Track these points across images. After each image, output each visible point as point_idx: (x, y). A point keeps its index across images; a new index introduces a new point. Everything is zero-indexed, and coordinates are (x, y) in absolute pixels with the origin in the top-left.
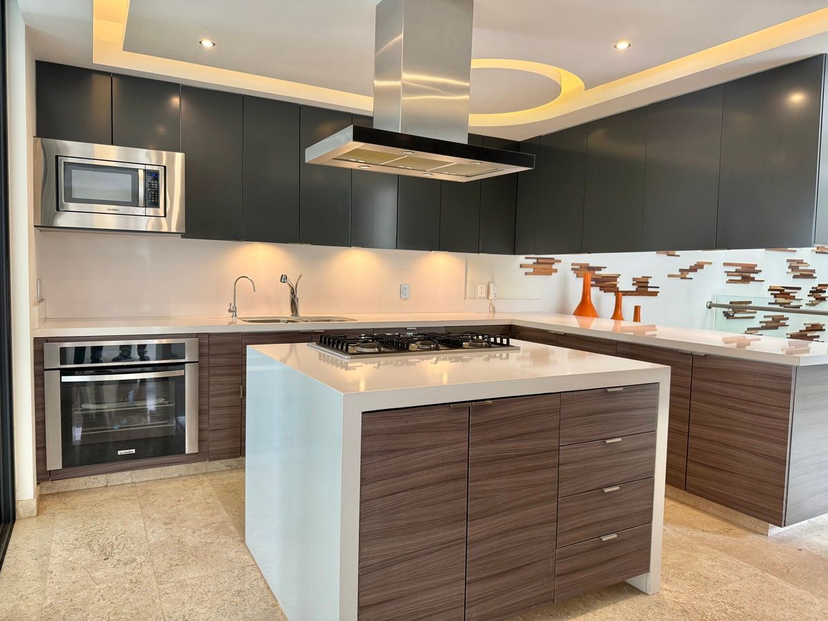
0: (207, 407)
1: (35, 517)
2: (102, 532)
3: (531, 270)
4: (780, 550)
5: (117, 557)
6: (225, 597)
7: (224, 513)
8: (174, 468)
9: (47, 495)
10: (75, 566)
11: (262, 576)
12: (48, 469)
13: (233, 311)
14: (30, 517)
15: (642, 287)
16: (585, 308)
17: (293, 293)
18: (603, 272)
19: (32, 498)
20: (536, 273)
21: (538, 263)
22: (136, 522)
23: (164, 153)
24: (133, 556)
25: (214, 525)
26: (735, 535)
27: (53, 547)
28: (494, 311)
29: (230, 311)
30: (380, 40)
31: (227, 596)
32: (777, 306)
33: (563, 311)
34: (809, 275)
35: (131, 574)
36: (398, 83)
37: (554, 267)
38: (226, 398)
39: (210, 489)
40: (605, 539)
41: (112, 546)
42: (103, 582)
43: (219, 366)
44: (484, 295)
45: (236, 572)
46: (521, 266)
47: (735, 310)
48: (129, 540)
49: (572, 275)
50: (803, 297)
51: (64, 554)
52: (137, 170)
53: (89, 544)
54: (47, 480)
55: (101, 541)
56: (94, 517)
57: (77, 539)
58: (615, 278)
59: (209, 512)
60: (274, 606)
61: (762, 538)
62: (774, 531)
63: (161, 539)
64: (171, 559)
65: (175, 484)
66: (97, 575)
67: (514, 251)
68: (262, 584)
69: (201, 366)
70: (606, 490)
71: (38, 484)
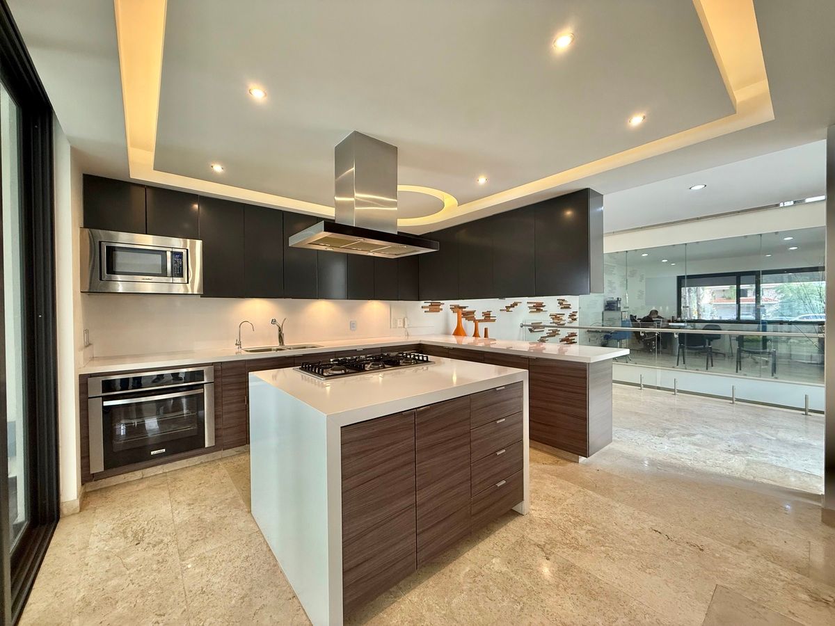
0: (221, 413)
1: (78, 513)
2: (135, 520)
3: (428, 310)
4: (587, 472)
5: (147, 540)
6: (236, 564)
7: (235, 490)
8: (196, 458)
9: (91, 492)
10: (110, 554)
11: (265, 540)
12: (92, 472)
13: (239, 344)
14: (73, 514)
15: (487, 317)
16: (459, 332)
17: (280, 330)
18: (467, 310)
19: (76, 498)
20: (430, 311)
21: (431, 305)
22: (165, 506)
23: (188, 240)
24: (161, 537)
25: (227, 501)
26: (561, 464)
27: (92, 539)
28: (408, 335)
29: (236, 344)
30: (338, 171)
31: (238, 563)
32: (554, 325)
33: (447, 333)
34: (568, 307)
35: (159, 554)
36: (352, 199)
37: (441, 307)
38: (234, 406)
39: (224, 471)
40: (499, 485)
41: (144, 531)
42: (133, 566)
43: (231, 384)
44: (402, 325)
45: (244, 539)
46: (422, 307)
47: (534, 328)
48: (158, 523)
49: (451, 312)
50: (566, 318)
51: (101, 545)
52: (166, 252)
53: (124, 532)
54: (91, 481)
55: (134, 527)
56: (130, 507)
57: (113, 529)
58: (473, 312)
59: (224, 490)
60: (275, 565)
61: (576, 465)
62: (582, 459)
63: (185, 519)
64: (192, 536)
65: (197, 470)
66: (129, 560)
67: (419, 300)
68: (265, 548)
69: (215, 385)
70: (498, 453)
71: (83, 484)
